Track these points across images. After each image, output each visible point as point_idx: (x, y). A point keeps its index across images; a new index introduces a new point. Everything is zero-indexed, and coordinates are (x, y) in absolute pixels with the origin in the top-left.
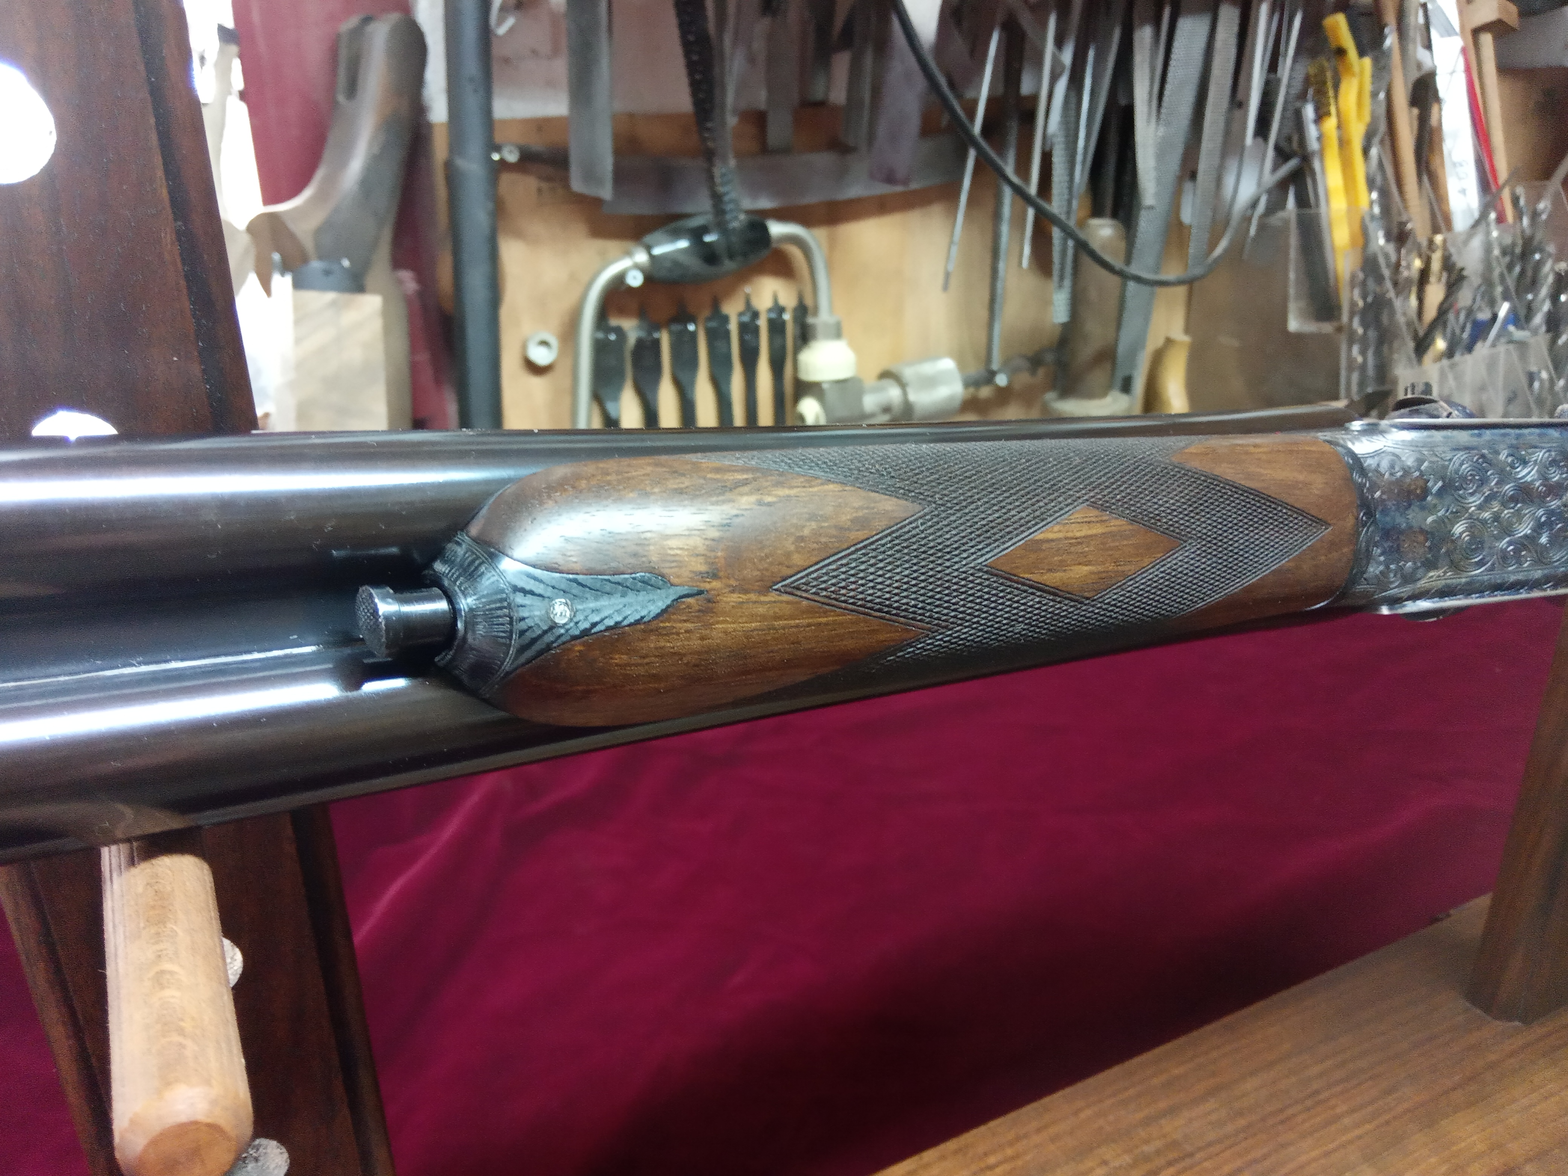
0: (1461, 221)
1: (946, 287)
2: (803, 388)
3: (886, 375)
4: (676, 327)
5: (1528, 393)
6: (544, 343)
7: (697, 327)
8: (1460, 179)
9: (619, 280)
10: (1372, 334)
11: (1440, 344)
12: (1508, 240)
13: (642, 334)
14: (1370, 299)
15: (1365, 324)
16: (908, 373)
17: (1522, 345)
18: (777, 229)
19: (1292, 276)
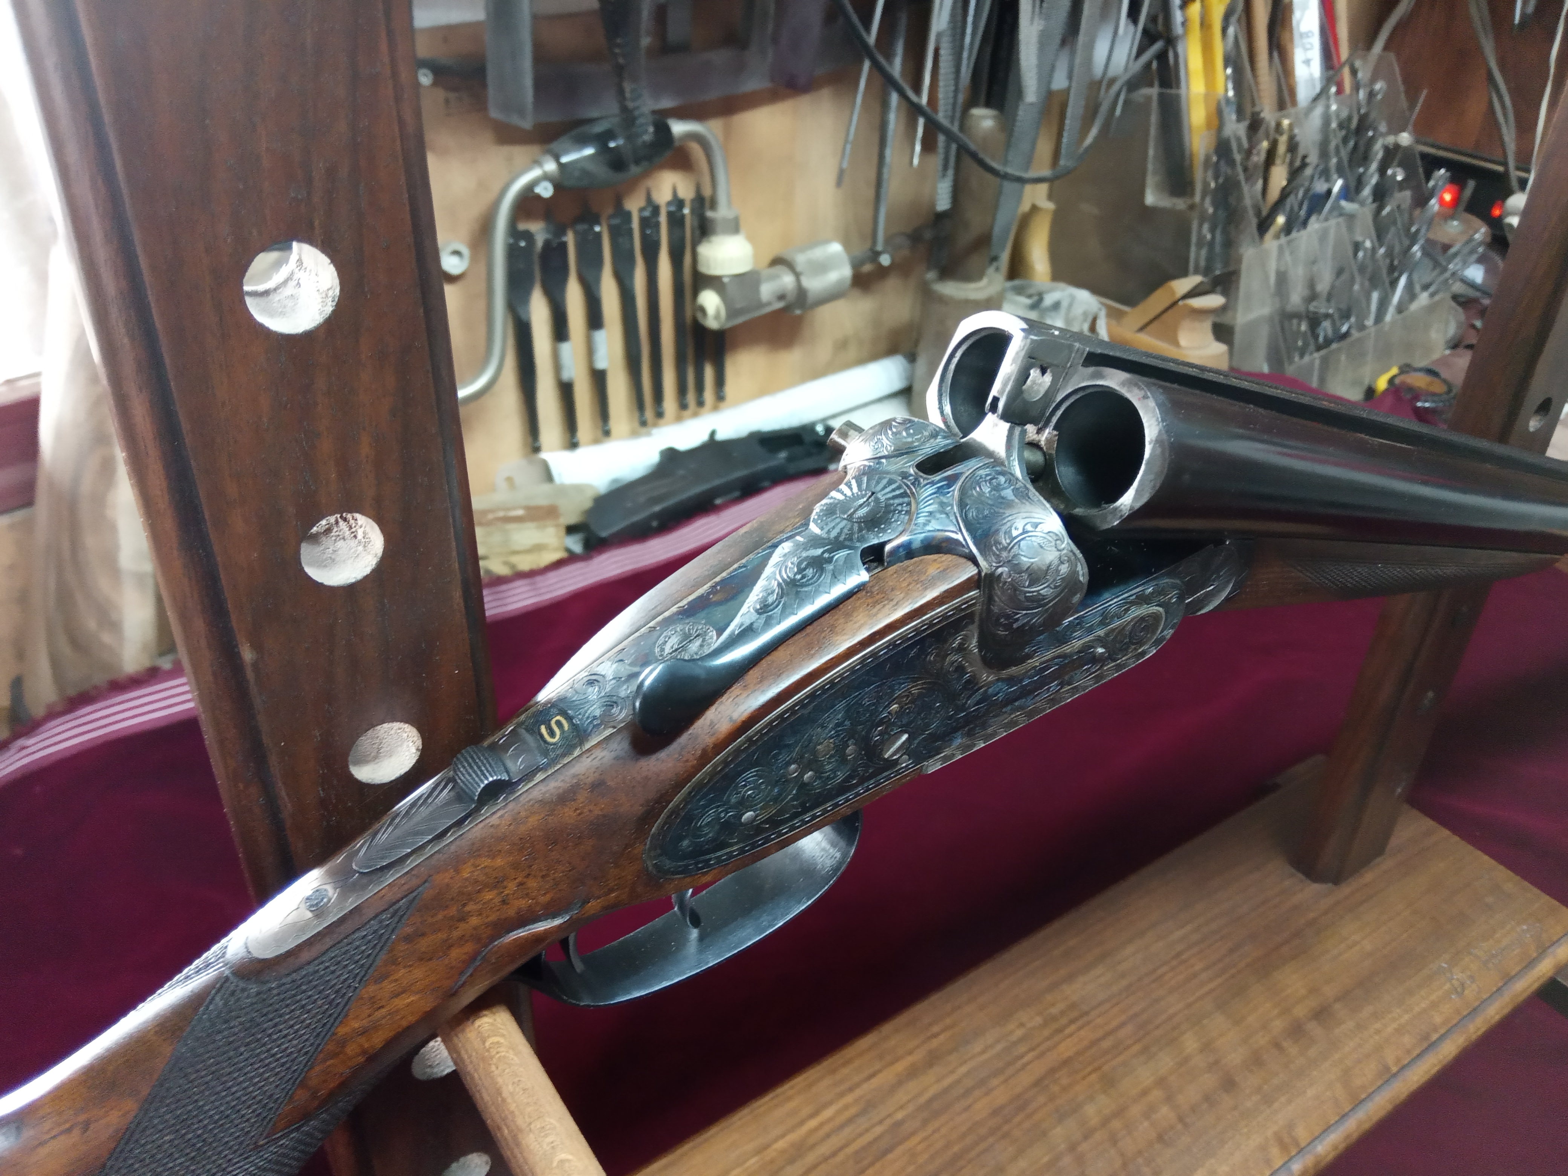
0: (1304, 92)
1: (839, 182)
2: (702, 281)
3: (778, 261)
4: (581, 227)
5: (1353, 262)
6: (457, 253)
7: (601, 228)
8: (1306, 50)
9: (529, 189)
10: (1222, 214)
11: (1281, 220)
12: (1344, 114)
13: (549, 236)
14: (1221, 180)
15: (1215, 204)
16: (801, 260)
17: (1351, 218)
18: (678, 128)
19: (1151, 152)
